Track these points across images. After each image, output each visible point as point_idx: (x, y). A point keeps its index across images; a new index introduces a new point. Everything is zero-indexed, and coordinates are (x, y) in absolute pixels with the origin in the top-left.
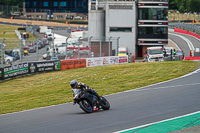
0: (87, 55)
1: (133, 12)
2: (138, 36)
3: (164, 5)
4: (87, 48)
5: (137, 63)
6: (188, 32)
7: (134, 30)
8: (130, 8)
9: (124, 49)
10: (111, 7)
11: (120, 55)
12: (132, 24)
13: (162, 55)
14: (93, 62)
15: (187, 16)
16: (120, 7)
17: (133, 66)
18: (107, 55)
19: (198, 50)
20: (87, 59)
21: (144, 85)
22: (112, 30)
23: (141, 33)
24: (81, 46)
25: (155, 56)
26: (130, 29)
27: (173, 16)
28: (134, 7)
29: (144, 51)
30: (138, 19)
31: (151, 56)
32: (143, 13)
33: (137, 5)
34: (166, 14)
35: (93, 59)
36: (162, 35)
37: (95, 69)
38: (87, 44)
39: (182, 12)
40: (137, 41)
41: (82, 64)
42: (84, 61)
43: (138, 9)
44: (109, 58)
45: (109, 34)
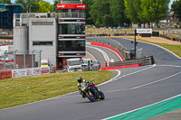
0: (13, 67)
1: (54, 28)
2: (59, 49)
3: (81, 21)
4: (13, 61)
5: (58, 73)
6: (103, 45)
7: (54, 43)
8: (51, 23)
9: (47, 61)
10: (34, 23)
11: (42, 66)
12: (52, 38)
13: (80, 66)
14: (18, 73)
15: (102, 30)
16: (42, 23)
17: (54, 76)
18: (30, 67)
19: (112, 61)
20: (13, 71)
21: (65, 93)
22: (35, 44)
23: (62, 46)
24: (7, 59)
25: (74, 67)
26: (51, 43)
27: (89, 30)
28: (55, 23)
29: (64, 62)
30: (58, 33)
31: (70, 67)
32: (63, 29)
33: (57, 21)
34: (83, 29)
35: (17, 71)
36: (80, 47)
37: (20, 80)
38: (12, 57)
39: (98, 27)
40: (57, 53)
41: (8, 75)
42: (10, 72)
43: (58, 25)
44: (32, 69)
45: (32, 48)
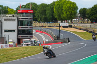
1: (16, 22)
2: (18, 34)
3: (31, 19)
5: (18, 47)
6: (42, 32)
7: (16, 31)
8: (14, 20)
9: (12, 41)
10: (5, 20)
11: (9, 43)
12: (15, 28)
13: (30, 43)
15: (42, 24)
16: (9, 20)
17: (16, 49)
18: (3, 43)
19: (47, 40)
21: (21, 57)
22: (5, 31)
23: (20, 32)
25: (27, 43)
26: (14, 31)
27: (35, 24)
28: (16, 20)
29: (21, 41)
30: (18, 26)
31: (24, 44)
32: (20, 23)
33: (18, 19)
34: (32, 23)
36: (30, 33)
39: (39, 22)
40: (18, 36)
43: (18, 21)
44: (4, 45)
45: (4, 33)
